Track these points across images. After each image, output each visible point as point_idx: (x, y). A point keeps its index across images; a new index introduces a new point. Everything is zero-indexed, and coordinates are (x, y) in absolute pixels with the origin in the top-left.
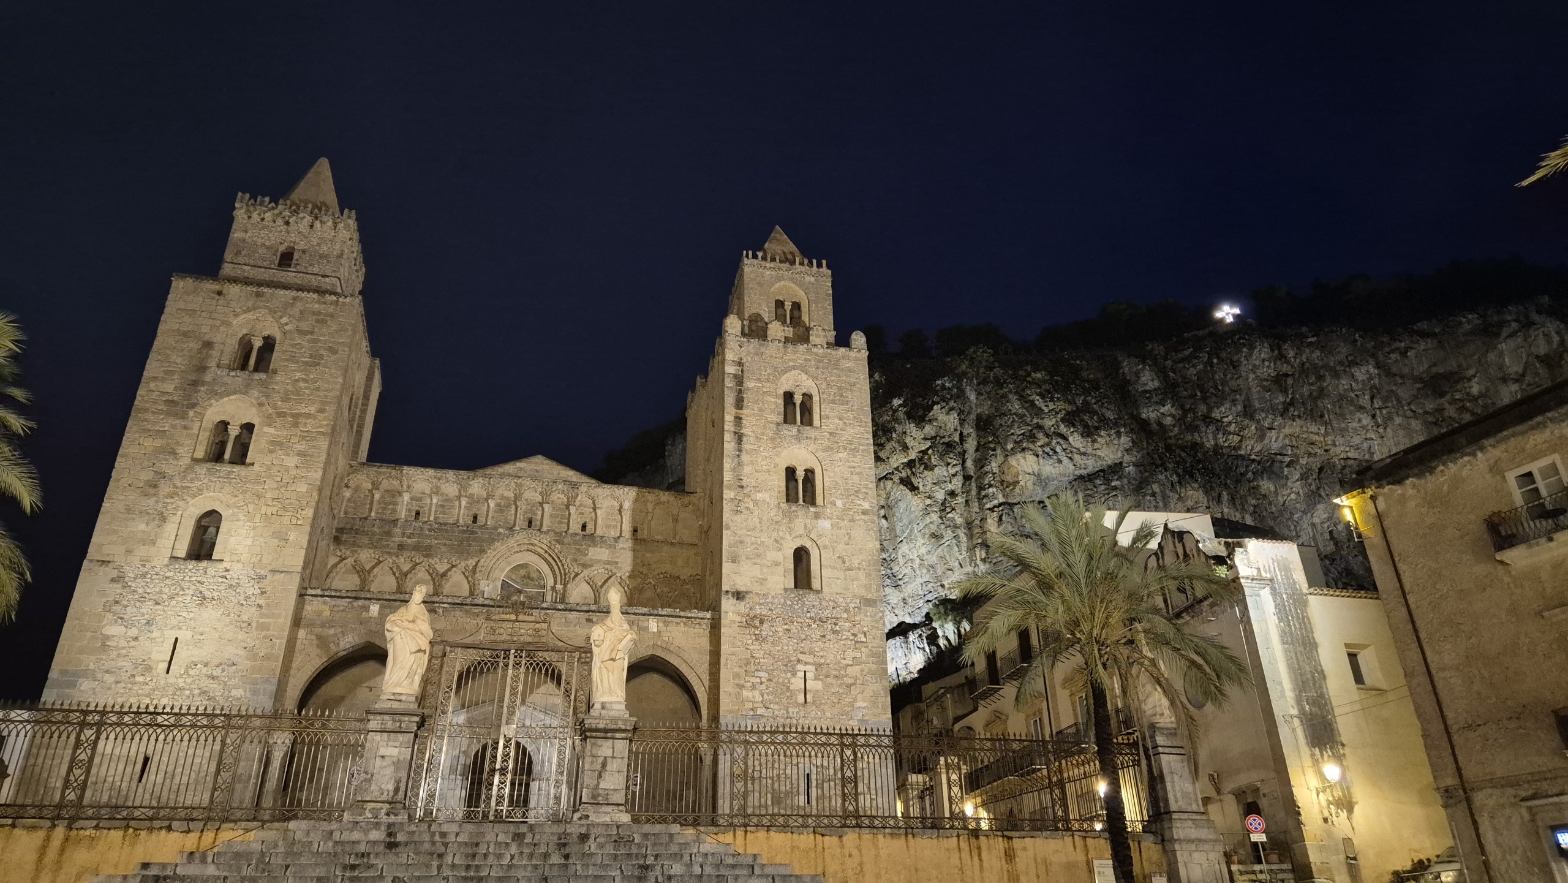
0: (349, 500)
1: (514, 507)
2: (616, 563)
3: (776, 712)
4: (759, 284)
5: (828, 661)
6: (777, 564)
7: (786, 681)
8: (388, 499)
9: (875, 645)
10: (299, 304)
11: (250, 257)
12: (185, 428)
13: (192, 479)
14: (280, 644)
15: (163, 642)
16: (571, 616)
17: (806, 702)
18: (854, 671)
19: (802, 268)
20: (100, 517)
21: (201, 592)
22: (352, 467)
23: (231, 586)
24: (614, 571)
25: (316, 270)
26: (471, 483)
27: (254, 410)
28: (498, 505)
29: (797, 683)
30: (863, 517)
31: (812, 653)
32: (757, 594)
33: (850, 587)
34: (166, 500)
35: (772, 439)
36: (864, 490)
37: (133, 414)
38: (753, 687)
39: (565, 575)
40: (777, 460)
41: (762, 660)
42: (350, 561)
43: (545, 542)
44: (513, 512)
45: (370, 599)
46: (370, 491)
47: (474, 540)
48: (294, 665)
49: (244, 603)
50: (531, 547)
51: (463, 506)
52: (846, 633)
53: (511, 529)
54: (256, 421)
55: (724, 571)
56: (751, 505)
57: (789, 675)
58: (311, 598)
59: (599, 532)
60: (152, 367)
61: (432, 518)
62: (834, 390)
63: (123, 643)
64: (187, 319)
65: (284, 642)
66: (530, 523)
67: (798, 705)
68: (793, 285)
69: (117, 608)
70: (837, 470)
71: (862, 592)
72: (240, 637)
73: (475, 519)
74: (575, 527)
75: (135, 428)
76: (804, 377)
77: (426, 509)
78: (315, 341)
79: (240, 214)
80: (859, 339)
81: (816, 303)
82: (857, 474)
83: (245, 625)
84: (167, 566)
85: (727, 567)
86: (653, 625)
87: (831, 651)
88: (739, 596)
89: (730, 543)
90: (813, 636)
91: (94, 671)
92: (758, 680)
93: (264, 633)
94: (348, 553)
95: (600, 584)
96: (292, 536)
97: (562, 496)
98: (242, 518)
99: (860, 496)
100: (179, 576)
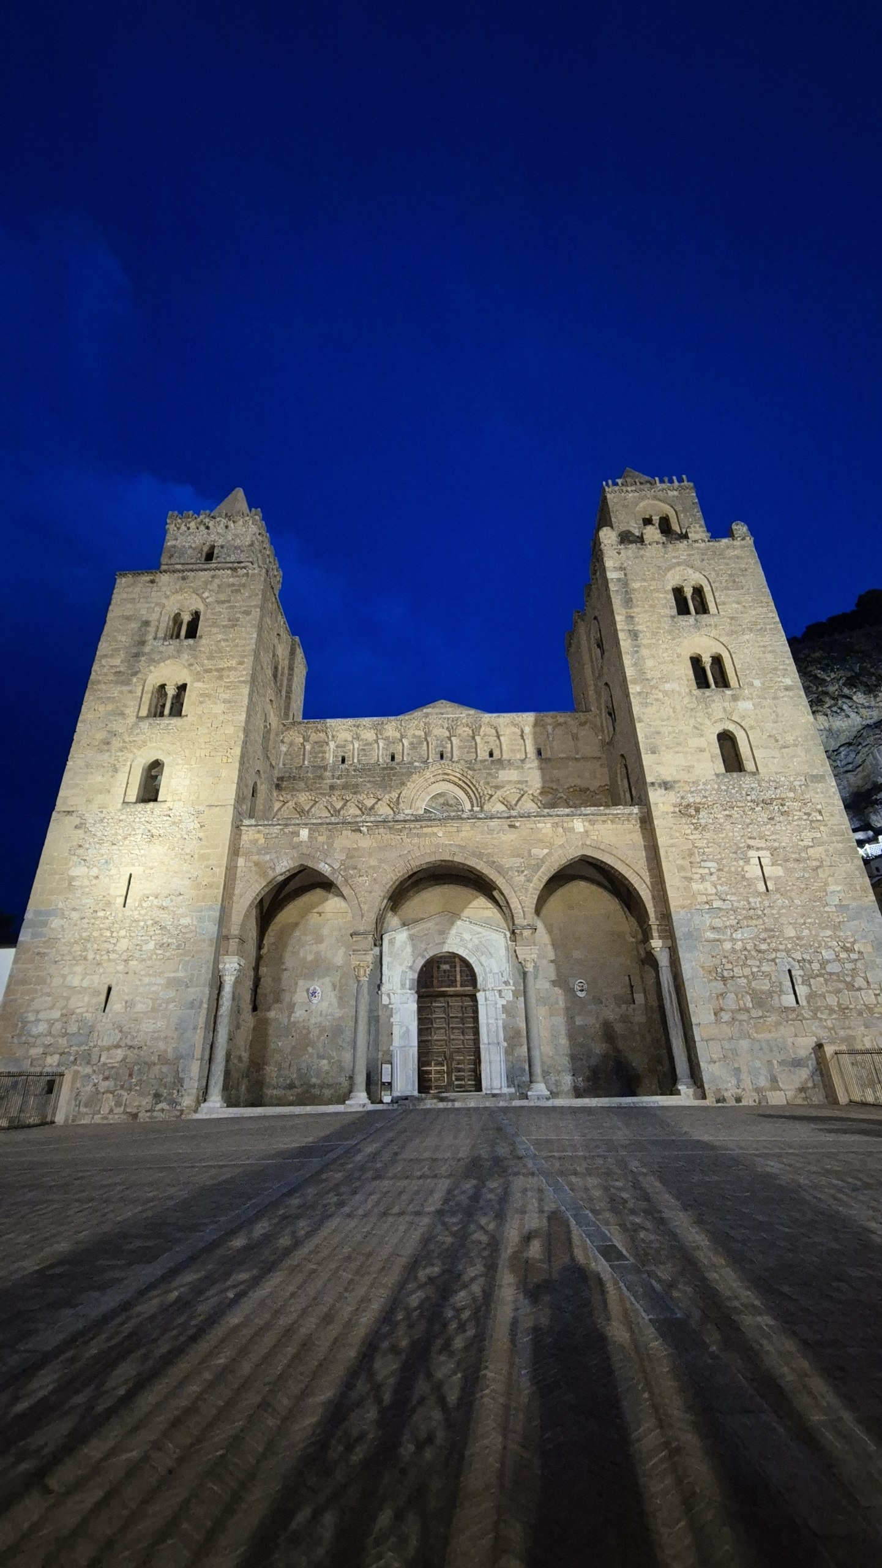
0: (285, 754)
1: (425, 743)
2: (527, 781)
3: (735, 904)
4: (624, 506)
5: (784, 844)
6: (702, 750)
7: (740, 869)
8: (317, 749)
9: (835, 822)
10: (217, 581)
11: (180, 558)
12: (130, 692)
13: (138, 734)
14: (220, 871)
15: (119, 878)
16: (492, 824)
17: (767, 890)
18: (815, 852)
19: (664, 486)
20: (65, 774)
21: (149, 831)
22: (285, 725)
23: (174, 823)
24: (525, 789)
25: (233, 559)
26: (386, 727)
27: (186, 671)
28: (412, 743)
29: (754, 871)
30: (787, 693)
31: (761, 837)
32: (685, 782)
33: (790, 765)
34: (118, 754)
35: (670, 632)
36: (781, 667)
37: (89, 686)
38: (703, 878)
39: (480, 797)
40: (679, 650)
41: (706, 850)
42: (291, 804)
43: (458, 770)
44: (425, 748)
45: (299, 824)
46: (302, 744)
47: (394, 776)
48: (237, 892)
49: (187, 837)
50: (446, 777)
51: (381, 748)
52: (798, 813)
53: (425, 762)
54: (188, 681)
55: (645, 763)
56: (661, 696)
57: (741, 863)
58: (246, 828)
59: (505, 757)
60: (103, 647)
61: (356, 761)
62: (725, 577)
63: (86, 882)
64: (129, 606)
65: (224, 869)
66: (442, 757)
67: (759, 894)
68: (657, 502)
69: (80, 851)
70: (746, 651)
71: (806, 768)
72: (184, 869)
73: (393, 758)
74: (483, 754)
75: (92, 698)
76: (690, 571)
77: (350, 754)
78: (231, 607)
79: (171, 527)
80: (740, 528)
81: (682, 512)
82: (770, 652)
83: (189, 856)
84: (120, 810)
85: (647, 759)
86: (579, 825)
87: (785, 834)
88: (666, 786)
89: (646, 736)
90: (760, 819)
91: (62, 909)
92: (707, 871)
93: (205, 863)
94: (289, 797)
95: (514, 802)
96: (224, 773)
97: (467, 729)
98: (180, 762)
99: (779, 673)
100: (131, 818)
